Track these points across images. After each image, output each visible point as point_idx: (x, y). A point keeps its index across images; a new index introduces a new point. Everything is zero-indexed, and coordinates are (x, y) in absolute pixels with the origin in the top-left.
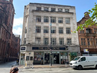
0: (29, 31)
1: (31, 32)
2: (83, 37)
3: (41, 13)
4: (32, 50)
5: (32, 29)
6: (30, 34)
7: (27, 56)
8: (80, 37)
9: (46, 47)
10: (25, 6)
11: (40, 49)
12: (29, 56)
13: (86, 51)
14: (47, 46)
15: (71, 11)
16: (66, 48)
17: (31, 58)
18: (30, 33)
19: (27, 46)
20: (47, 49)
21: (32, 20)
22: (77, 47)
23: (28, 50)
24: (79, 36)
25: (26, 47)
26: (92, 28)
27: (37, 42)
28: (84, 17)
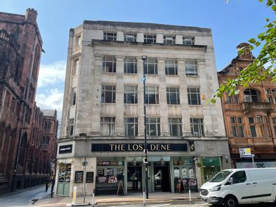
0: (83, 98)
1: (87, 102)
2: (237, 114)
3: (117, 49)
4: (93, 154)
5: (90, 92)
6: (85, 107)
7: (76, 172)
9: (131, 145)
10: (72, 30)
11: (114, 150)
12: (82, 170)
13: (247, 152)
14: (135, 142)
16: (188, 147)
17: (90, 175)
18: (85, 104)
19: (76, 140)
20: (133, 150)
21: (91, 67)
22: (219, 143)
23: (80, 154)
24: (225, 111)
25: (73, 143)
26: (260, 88)
27: (106, 130)
28: (238, 57)
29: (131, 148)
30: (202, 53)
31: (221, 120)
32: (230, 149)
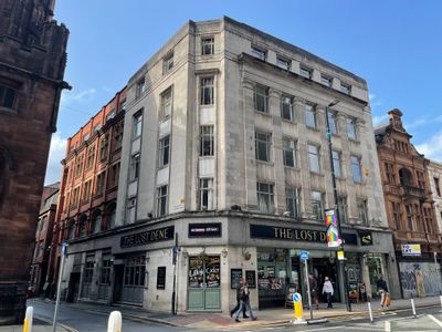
0: (231, 146)
1: (238, 154)
2: (396, 200)
4: (251, 241)
5: (240, 138)
6: (235, 161)
7: (232, 270)
8: (389, 197)
9: (299, 231)
11: (279, 238)
12: (239, 267)
14: (302, 227)
15: (356, 93)
18: (234, 157)
19: (229, 216)
20: (301, 240)
21: (238, 98)
23: (236, 240)
24: (386, 194)
25: (224, 222)
26: (411, 170)
27: (263, 205)
28: (391, 125)
29: (299, 236)
30: (359, 110)
31: (383, 205)
32: (394, 244)
